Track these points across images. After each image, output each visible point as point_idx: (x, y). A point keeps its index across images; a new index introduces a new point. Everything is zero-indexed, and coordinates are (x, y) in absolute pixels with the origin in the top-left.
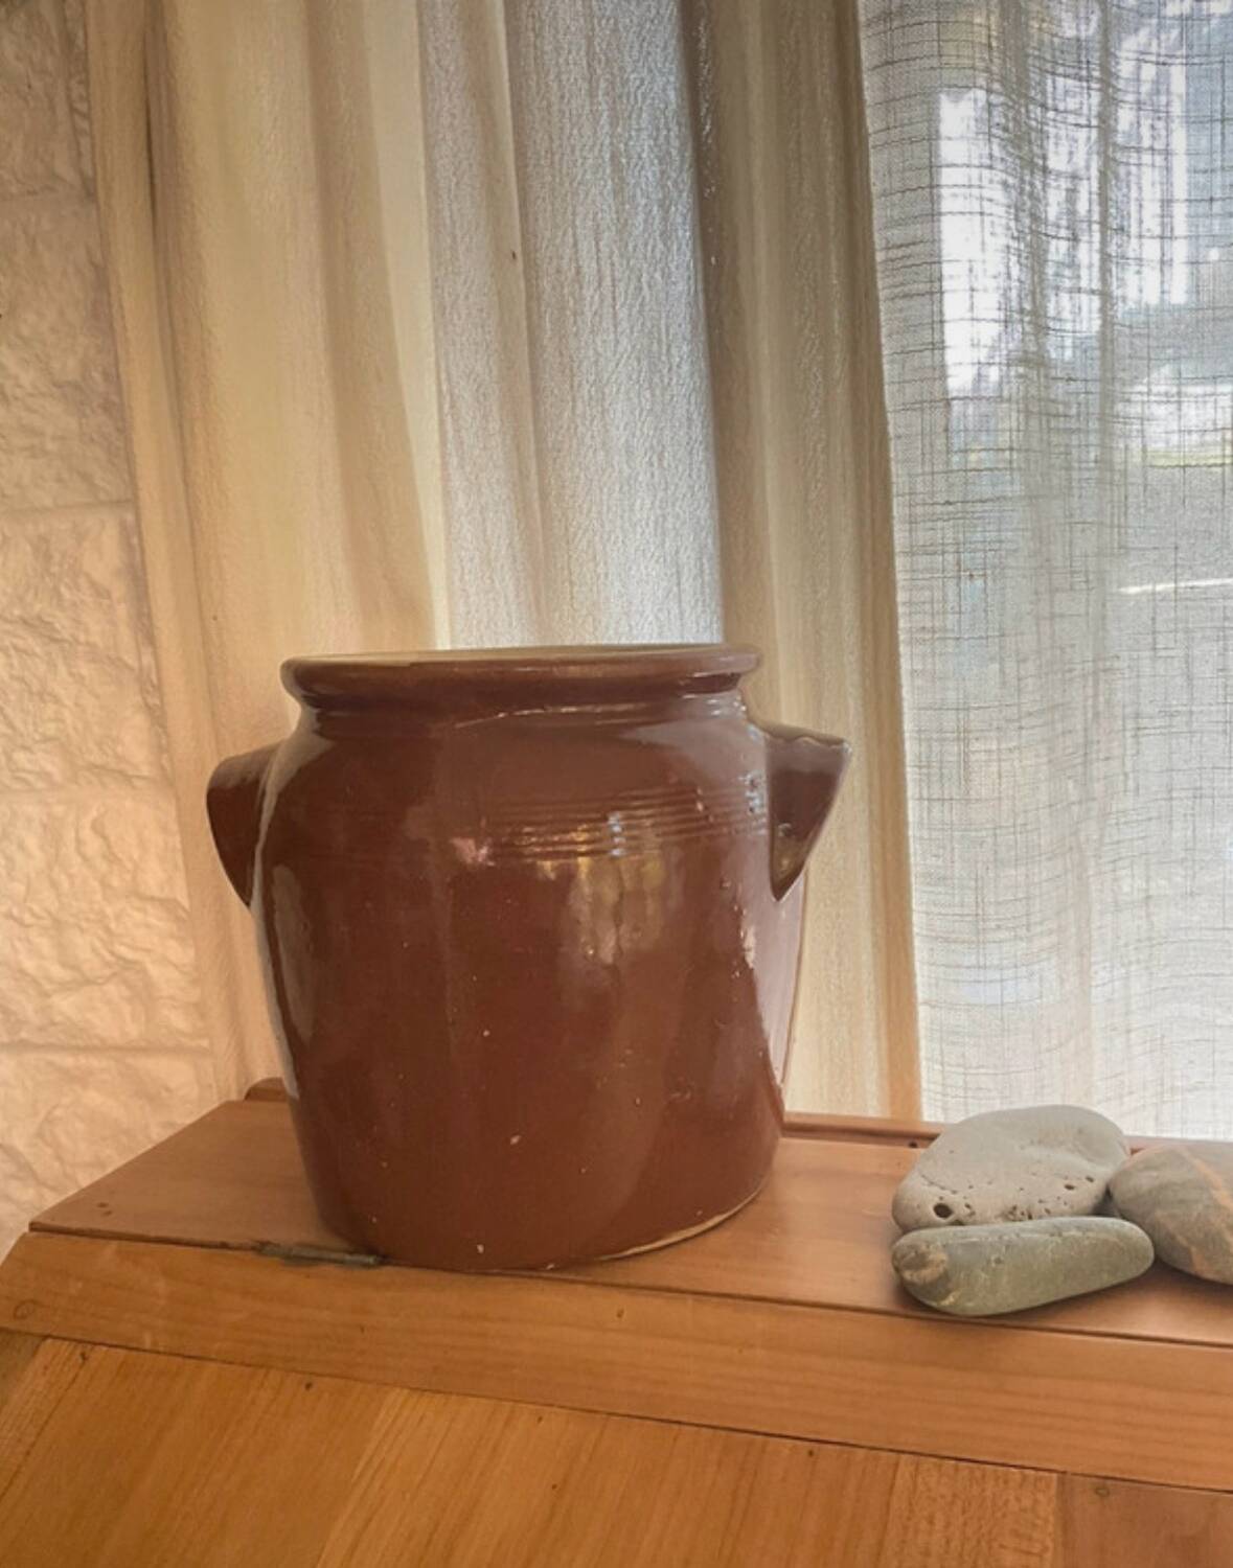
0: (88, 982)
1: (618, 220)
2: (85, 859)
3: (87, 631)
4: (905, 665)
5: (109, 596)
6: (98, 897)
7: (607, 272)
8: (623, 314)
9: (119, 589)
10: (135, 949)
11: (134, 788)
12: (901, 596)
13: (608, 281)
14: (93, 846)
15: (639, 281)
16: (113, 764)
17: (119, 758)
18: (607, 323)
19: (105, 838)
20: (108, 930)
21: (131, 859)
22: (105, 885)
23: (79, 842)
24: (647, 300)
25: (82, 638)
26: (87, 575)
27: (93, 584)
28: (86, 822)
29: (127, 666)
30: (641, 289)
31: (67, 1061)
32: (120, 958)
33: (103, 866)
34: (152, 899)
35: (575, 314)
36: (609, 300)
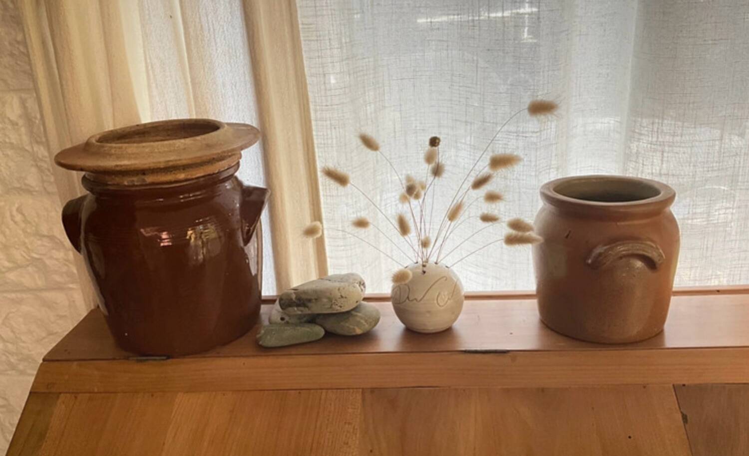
0: (19, 267)
1: (214, 10)
2: (15, 222)
3: (9, 138)
4: (317, 155)
5: (17, 124)
6: (22, 236)
7: (211, 27)
8: (218, 40)
9: (21, 122)
10: (41, 254)
11: (32, 195)
12: (314, 133)
13: (212, 29)
14: (18, 218)
15: (223, 29)
16: (24, 187)
17: (25, 184)
18: (213, 44)
19: (23, 215)
20: (27, 248)
21: (34, 221)
22: (24, 231)
23: (12, 216)
24: (226, 35)
25: (7, 140)
26: (9, 119)
27: (11, 121)
28: (14, 209)
29: (26, 150)
30: (224, 31)
31: (13, 295)
32: (32, 257)
33: (23, 225)
34: (44, 236)
35: (202, 41)
36: (212, 36)
